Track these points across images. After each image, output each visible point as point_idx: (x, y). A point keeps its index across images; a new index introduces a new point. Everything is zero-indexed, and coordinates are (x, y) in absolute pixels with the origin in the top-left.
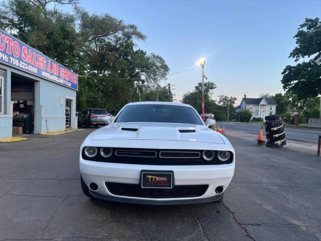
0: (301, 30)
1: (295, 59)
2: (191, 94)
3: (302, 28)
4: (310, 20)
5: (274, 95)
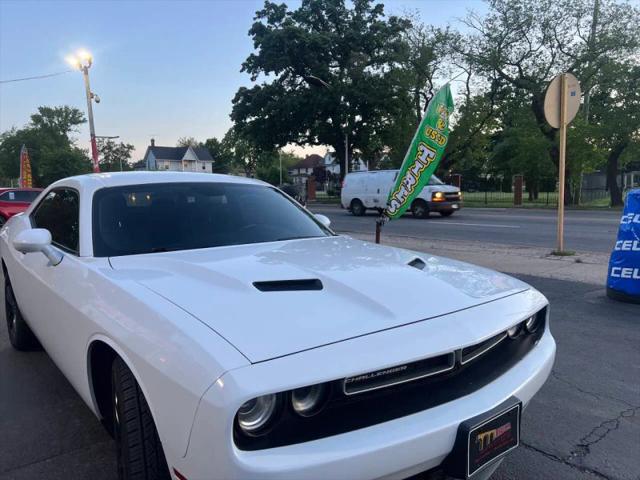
0: (258, 20)
1: (251, 75)
2: (20, 133)
3: (259, 17)
4: (273, 6)
5: (204, 142)
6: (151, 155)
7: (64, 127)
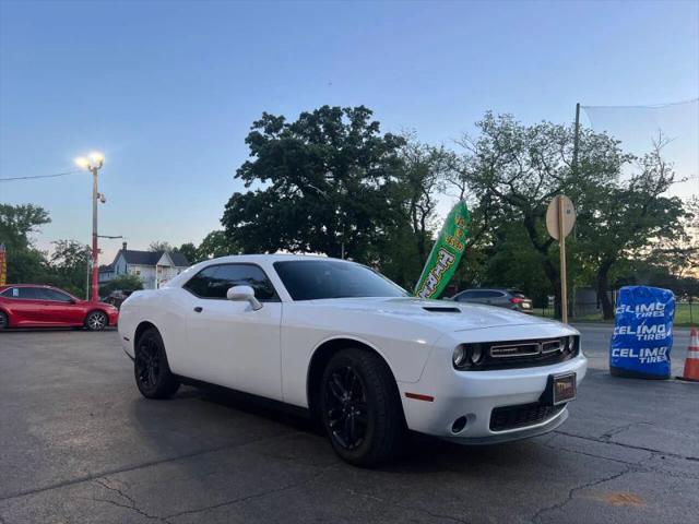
1: (245, 182)
6: (122, 259)
7: (24, 227)
